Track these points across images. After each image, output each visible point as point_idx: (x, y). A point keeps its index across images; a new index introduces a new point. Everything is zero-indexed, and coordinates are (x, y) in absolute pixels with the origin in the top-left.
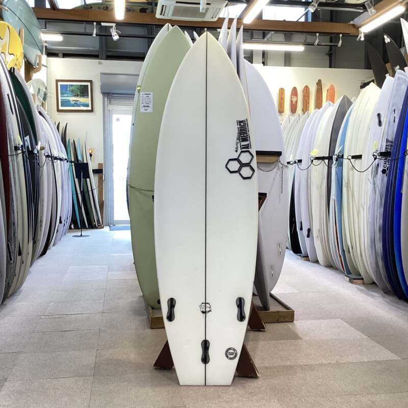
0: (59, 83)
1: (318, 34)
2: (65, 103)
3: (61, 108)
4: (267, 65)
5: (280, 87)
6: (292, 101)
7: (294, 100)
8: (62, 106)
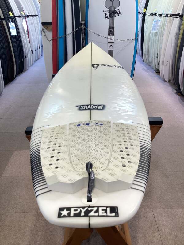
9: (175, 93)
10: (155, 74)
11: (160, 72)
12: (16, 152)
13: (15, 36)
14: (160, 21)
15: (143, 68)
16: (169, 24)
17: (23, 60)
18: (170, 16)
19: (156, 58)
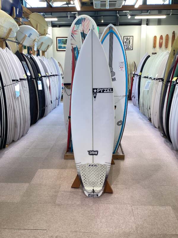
0: (58, 39)
1: (171, 10)
2: (60, 47)
3: (58, 49)
4: (149, 25)
5: (154, 36)
6: (160, 42)
7: (161, 41)
9: (162, 136)
10: (148, 122)
11: (151, 121)
12: (39, 170)
13: (41, 90)
14: (150, 82)
15: (140, 117)
16: (156, 85)
17: (44, 108)
18: (156, 79)
19: (149, 110)
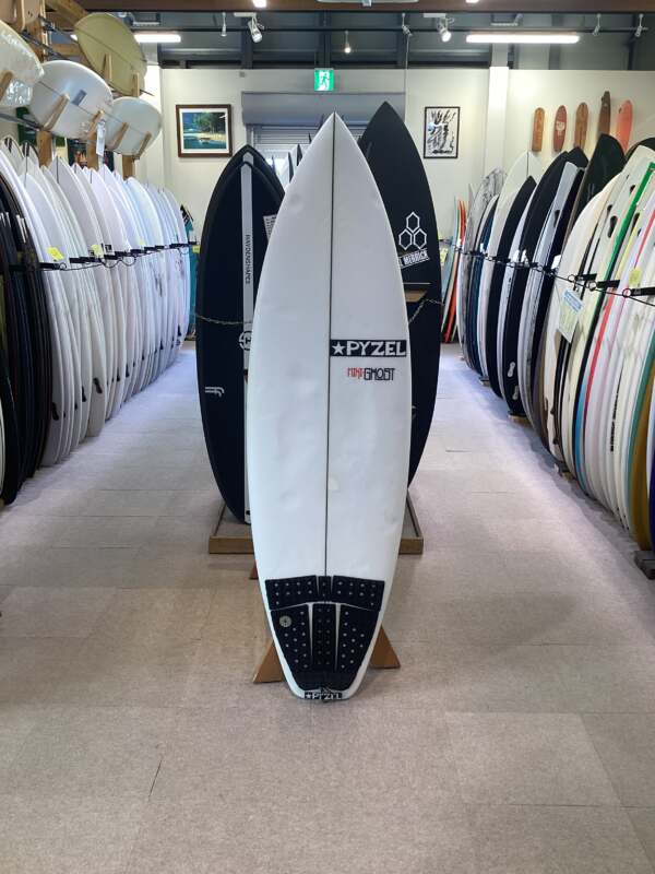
0: (182, 111)
1: (599, 16)
2: (190, 143)
3: (184, 151)
4: (517, 68)
5: (537, 108)
7: (560, 129)
8: (185, 148)
